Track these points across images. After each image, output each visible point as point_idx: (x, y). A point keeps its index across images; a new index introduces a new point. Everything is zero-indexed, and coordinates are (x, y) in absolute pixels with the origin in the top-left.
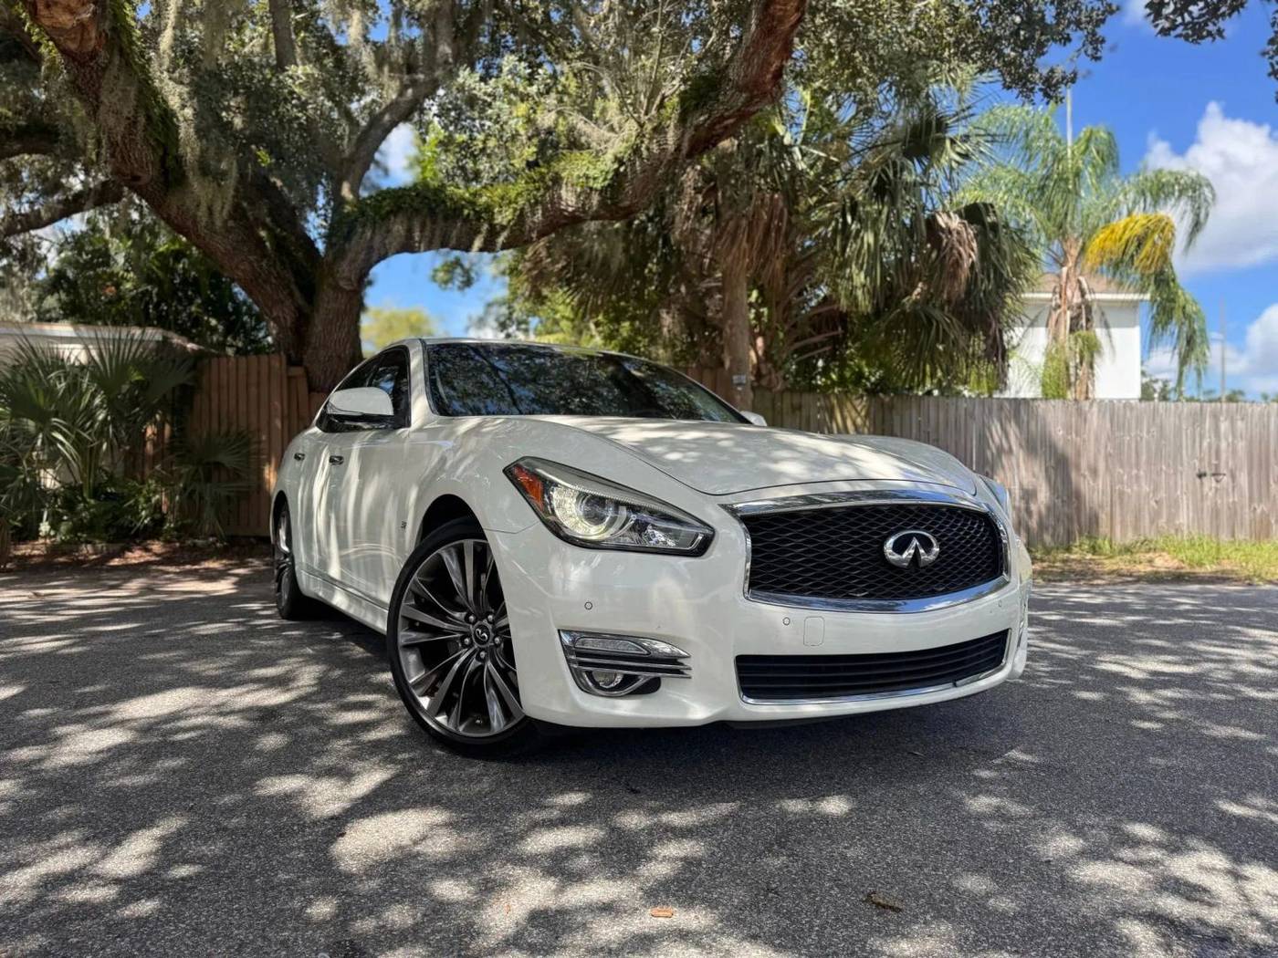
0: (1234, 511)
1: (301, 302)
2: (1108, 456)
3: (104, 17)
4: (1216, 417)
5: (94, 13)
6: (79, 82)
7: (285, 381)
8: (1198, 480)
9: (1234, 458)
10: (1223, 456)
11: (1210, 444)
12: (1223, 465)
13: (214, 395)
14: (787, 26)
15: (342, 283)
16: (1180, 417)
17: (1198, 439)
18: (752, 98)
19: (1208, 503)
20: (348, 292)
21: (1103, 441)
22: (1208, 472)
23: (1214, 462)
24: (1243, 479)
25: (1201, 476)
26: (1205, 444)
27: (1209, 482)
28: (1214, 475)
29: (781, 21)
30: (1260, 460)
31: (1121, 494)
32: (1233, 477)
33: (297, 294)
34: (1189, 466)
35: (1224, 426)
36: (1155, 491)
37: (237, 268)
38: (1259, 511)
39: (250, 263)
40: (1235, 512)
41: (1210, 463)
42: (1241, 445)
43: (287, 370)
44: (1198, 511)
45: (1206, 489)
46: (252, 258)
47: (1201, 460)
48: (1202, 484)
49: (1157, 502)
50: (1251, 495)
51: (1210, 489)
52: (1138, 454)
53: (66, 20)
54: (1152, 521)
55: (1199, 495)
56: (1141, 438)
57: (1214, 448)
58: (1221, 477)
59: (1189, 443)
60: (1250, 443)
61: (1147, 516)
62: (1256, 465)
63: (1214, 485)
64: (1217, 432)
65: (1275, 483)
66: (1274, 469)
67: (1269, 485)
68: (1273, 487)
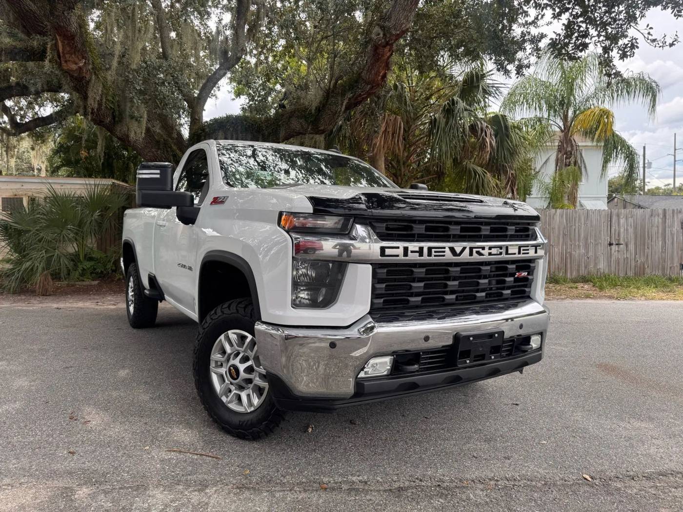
2: (564, 235)
4: (618, 216)
5: (85, 63)
8: (609, 247)
9: (627, 238)
10: (622, 235)
11: (615, 230)
12: (622, 239)
14: (386, 57)
16: (600, 216)
17: (609, 227)
18: (373, 87)
19: (613, 258)
21: (562, 229)
22: (614, 243)
23: (617, 238)
24: (632, 247)
25: (611, 244)
26: (613, 230)
27: (614, 247)
28: (617, 244)
29: (383, 56)
30: (641, 236)
31: (571, 254)
32: (627, 245)
34: (605, 239)
35: (622, 221)
36: (587, 253)
37: (147, 155)
38: (639, 261)
39: (153, 152)
40: (628, 261)
41: (615, 239)
42: (631, 230)
44: (609, 262)
45: (613, 251)
47: (611, 237)
48: (611, 249)
49: (588, 258)
50: (636, 254)
51: (615, 252)
52: (579, 236)
53: (74, 67)
54: (586, 267)
55: (609, 255)
56: (581, 227)
57: (617, 231)
58: (621, 246)
59: (606, 228)
60: (635, 228)
61: (583, 265)
62: (638, 240)
63: (617, 249)
64: (619, 223)
65: (648, 248)
66: (648, 242)
67: (645, 249)
68: (647, 250)
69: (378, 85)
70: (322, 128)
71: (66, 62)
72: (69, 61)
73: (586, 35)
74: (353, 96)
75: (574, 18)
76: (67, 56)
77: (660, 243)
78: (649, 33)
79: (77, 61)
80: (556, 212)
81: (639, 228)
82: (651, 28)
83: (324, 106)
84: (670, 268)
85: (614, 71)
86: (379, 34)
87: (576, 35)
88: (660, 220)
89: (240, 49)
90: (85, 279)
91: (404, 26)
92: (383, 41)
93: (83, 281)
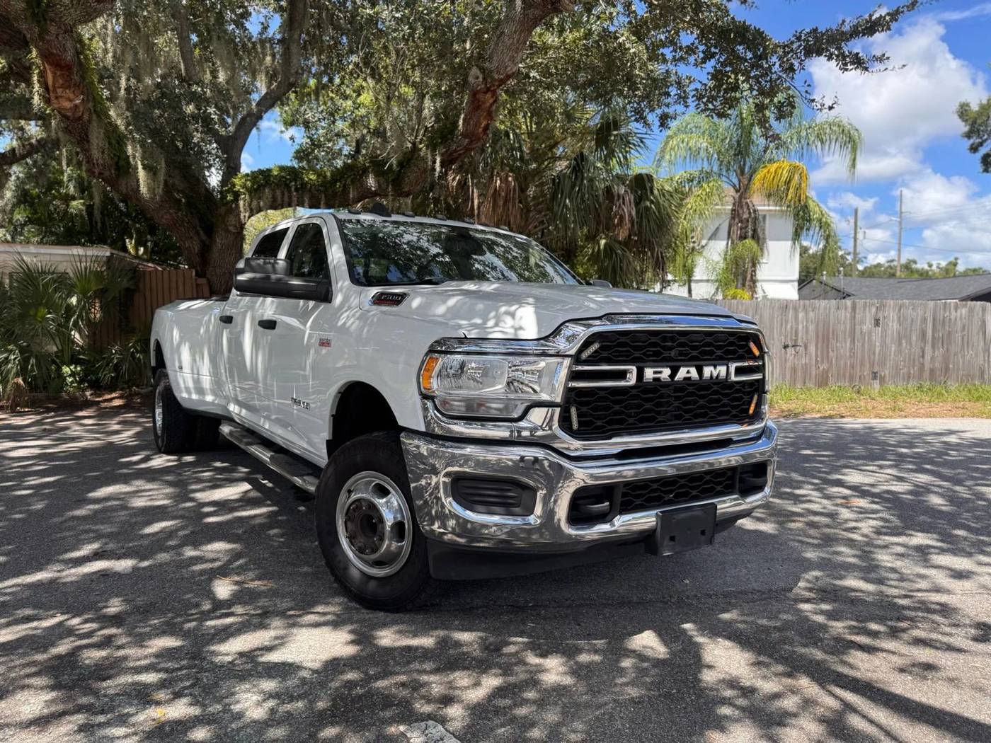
0: (806, 368)
1: (204, 238)
3: (88, 101)
4: (795, 309)
5: (83, 99)
6: (70, 128)
7: (195, 286)
8: (783, 350)
9: (807, 337)
10: (800, 335)
11: (792, 327)
12: (799, 339)
13: (148, 294)
14: (488, 104)
15: (231, 228)
16: (773, 309)
17: (784, 324)
18: (472, 141)
19: (789, 364)
20: (234, 233)
22: (790, 344)
23: (794, 338)
24: (812, 349)
25: (786, 347)
26: (789, 327)
27: (790, 351)
28: (793, 346)
29: (484, 103)
30: (823, 335)
32: (806, 348)
33: (201, 233)
34: (778, 340)
35: (801, 315)
37: (162, 217)
38: (821, 368)
39: (171, 214)
40: (807, 368)
41: (791, 339)
42: (812, 327)
43: (196, 280)
44: (783, 368)
45: (788, 355)
46: (171, 211)
47: (786, 337)
48: (786, 353)
50: (817, 356)
51: (791, 355)
53: (67, 105)
55: (784, 359)
57: (794, 329)
58: (798, 348)
59: (779, 325)
60: (817, 326)
62: (820, 340)
63: (793, 352)
64: (796, 318)
65: (833, 351)
66: (833, 342)
67: (828, 353)
68: (831, 354)
69: (479, 139)
70: (406, 190)
71: (57, 98)
72: (62, 97)
73: (736, 88)
74: (446, 151)
75: (722, 65)
76: (59, 91)
77: (848, 345)
78: (806, 92)
79: (72, 96)
81: (821, 325)
82: (809, 85)
83: (409, 160)
84: (860, 377)
85: (771, 133)
86: (477, 78)
87: (724, 87)
88: (848, 315)
89: (293, 71)
91: (509, 68)
92: (483, 86)
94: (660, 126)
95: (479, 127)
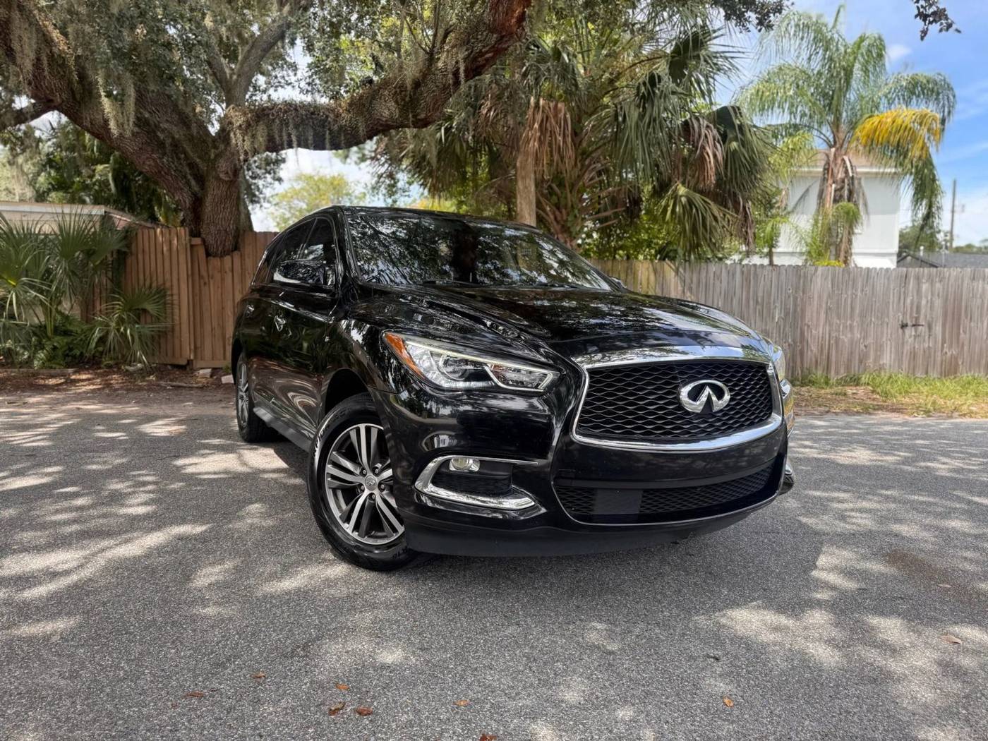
0: (928, 354)
1: (196, 188)
2: (828, 309)
4: (918, 278)
7: (188, 246)
8: (900, 331)
9: (931, 314)
10: (923, 311)
11: (912, 303)
12: (922, 317)
13: (140, 257)
15: (222, 176)
16: (888, 279)
17: (902, 298)
18: (502, 37)
19: (907, 348)
20: (226, 182)
21: (825, 299)
22: (910, 323)
23: (915, 315)
24: (938, 329)
25: (904, 326)
26: (908, 301)
27: (910, 331)
28: (914, 325)
30: (953, 314)
31: (837, 340)
32: (930, 327)
33: (193, 182)
34: (894, 319)
35: (925, 287)
36: (865, 338)
37: (144, 163)
38: (949, 354)
39: (154, 160)
40: (930, 354)
41: (911, 317)
42: (938, 303)
43: (190, 240)
44: (899, 354)
45: (907, 336)
46: (155, 156)
47: (904, 314)
48: (904, 333)
49: (866, 346)
50: (944, 342)
51: (910, 337)
52: (852, 309)
54: (861, 362)
55: (900, 341)
56: (856, 296)
57: (915, 304)
58: (920, 328)
59: (896, 300)
60: (946, 300)
61: (857, 357)
62: (949, 318)
63: (913, 333)
64: (919, 291)
65: (965, 332)
66: (965, 321)
67: (958, 334)
68: (962, 335)
69: (511, 34)
74: (469, 55)
80: (816, 270)
81: (951, 298)
83: (425, 76)
85: (933, 9)
90: (54, 366)
93: (51, 368)
94: (758, 24)
95: (512, 17)
